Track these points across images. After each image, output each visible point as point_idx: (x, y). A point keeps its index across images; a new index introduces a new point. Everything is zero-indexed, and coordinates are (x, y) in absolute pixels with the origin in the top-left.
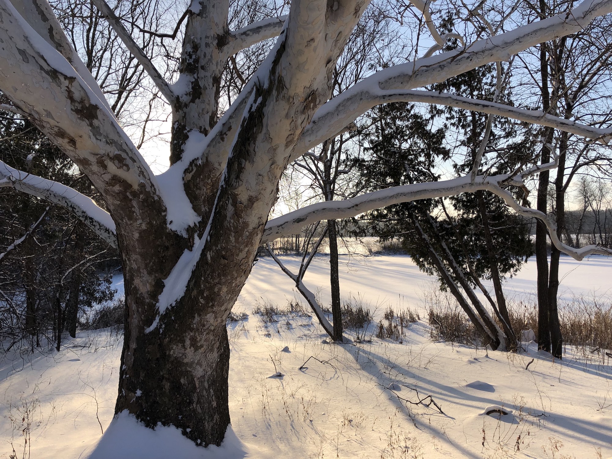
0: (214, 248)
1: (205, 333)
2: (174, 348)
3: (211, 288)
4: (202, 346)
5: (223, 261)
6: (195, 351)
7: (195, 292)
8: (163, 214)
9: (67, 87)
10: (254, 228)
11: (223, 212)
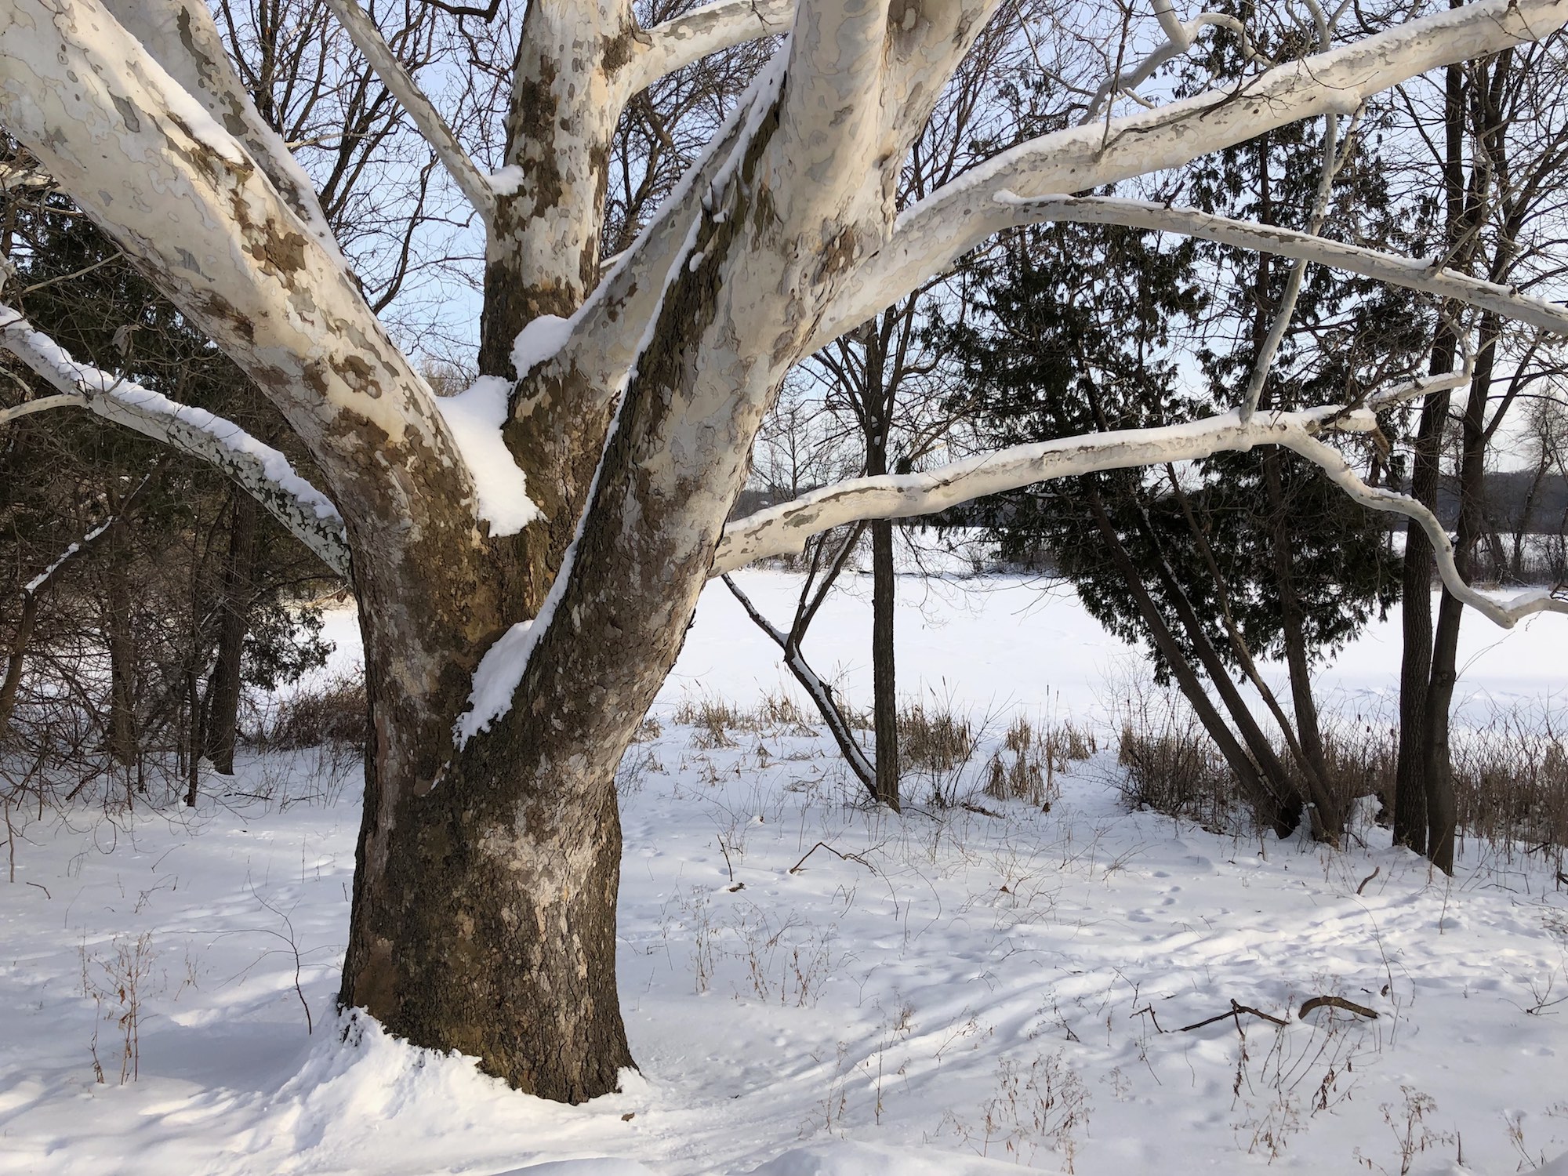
0: (590, 598)
1: (563, 801)
2: (487, 835)
3: (581, 695)
4: (554, 831)
5: (611, 632)
6: (538, 844)
7: (539, 704)
8: (464, 502)
9: (234, 192)
10: (689, 557)
11: (613, 511)
